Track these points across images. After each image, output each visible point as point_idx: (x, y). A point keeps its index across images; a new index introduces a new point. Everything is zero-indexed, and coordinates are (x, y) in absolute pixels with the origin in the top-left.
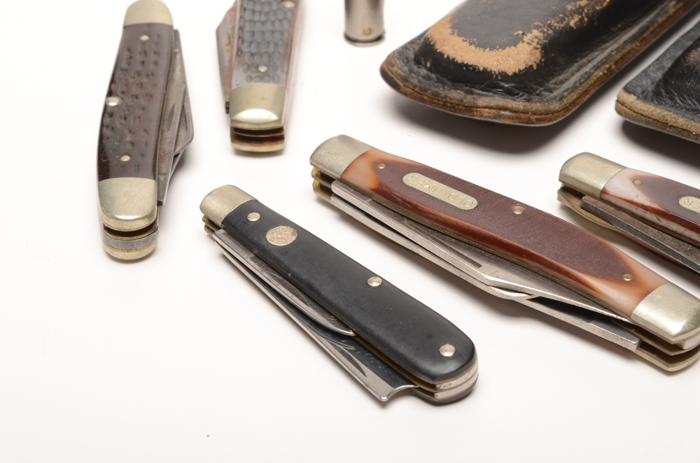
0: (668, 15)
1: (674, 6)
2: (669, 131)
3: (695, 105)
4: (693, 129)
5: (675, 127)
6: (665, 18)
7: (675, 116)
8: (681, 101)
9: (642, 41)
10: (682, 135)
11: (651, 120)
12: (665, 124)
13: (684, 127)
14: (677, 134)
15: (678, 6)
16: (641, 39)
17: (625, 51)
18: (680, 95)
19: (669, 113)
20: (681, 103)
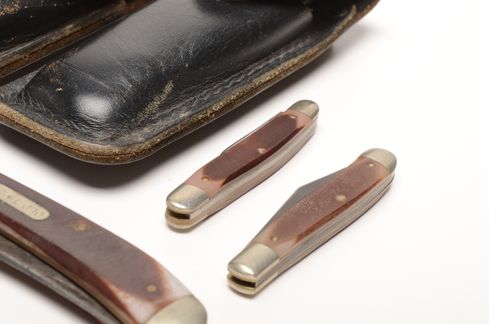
0: (63, 35)
1: (71, 29)
2: (16, 128)
3: (42, 107)
4: (31, 127)
5: (20, 125)
6: (59, 37)
7: (20, 115)
8: (33, 103)
9: (32, 54)
10: (25, 132)
11: (3, 117)
12: (12, 121)
13: (25, 125)
14: (21, 130)
15: (75, 30)
16: (31, 52)
17: (12, 60)
18: (33, 99)
19: (16, 112)
20: (32, 105)
